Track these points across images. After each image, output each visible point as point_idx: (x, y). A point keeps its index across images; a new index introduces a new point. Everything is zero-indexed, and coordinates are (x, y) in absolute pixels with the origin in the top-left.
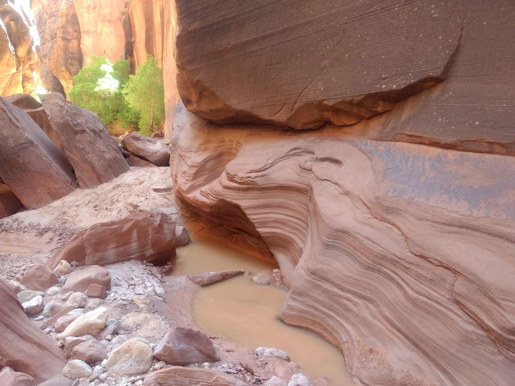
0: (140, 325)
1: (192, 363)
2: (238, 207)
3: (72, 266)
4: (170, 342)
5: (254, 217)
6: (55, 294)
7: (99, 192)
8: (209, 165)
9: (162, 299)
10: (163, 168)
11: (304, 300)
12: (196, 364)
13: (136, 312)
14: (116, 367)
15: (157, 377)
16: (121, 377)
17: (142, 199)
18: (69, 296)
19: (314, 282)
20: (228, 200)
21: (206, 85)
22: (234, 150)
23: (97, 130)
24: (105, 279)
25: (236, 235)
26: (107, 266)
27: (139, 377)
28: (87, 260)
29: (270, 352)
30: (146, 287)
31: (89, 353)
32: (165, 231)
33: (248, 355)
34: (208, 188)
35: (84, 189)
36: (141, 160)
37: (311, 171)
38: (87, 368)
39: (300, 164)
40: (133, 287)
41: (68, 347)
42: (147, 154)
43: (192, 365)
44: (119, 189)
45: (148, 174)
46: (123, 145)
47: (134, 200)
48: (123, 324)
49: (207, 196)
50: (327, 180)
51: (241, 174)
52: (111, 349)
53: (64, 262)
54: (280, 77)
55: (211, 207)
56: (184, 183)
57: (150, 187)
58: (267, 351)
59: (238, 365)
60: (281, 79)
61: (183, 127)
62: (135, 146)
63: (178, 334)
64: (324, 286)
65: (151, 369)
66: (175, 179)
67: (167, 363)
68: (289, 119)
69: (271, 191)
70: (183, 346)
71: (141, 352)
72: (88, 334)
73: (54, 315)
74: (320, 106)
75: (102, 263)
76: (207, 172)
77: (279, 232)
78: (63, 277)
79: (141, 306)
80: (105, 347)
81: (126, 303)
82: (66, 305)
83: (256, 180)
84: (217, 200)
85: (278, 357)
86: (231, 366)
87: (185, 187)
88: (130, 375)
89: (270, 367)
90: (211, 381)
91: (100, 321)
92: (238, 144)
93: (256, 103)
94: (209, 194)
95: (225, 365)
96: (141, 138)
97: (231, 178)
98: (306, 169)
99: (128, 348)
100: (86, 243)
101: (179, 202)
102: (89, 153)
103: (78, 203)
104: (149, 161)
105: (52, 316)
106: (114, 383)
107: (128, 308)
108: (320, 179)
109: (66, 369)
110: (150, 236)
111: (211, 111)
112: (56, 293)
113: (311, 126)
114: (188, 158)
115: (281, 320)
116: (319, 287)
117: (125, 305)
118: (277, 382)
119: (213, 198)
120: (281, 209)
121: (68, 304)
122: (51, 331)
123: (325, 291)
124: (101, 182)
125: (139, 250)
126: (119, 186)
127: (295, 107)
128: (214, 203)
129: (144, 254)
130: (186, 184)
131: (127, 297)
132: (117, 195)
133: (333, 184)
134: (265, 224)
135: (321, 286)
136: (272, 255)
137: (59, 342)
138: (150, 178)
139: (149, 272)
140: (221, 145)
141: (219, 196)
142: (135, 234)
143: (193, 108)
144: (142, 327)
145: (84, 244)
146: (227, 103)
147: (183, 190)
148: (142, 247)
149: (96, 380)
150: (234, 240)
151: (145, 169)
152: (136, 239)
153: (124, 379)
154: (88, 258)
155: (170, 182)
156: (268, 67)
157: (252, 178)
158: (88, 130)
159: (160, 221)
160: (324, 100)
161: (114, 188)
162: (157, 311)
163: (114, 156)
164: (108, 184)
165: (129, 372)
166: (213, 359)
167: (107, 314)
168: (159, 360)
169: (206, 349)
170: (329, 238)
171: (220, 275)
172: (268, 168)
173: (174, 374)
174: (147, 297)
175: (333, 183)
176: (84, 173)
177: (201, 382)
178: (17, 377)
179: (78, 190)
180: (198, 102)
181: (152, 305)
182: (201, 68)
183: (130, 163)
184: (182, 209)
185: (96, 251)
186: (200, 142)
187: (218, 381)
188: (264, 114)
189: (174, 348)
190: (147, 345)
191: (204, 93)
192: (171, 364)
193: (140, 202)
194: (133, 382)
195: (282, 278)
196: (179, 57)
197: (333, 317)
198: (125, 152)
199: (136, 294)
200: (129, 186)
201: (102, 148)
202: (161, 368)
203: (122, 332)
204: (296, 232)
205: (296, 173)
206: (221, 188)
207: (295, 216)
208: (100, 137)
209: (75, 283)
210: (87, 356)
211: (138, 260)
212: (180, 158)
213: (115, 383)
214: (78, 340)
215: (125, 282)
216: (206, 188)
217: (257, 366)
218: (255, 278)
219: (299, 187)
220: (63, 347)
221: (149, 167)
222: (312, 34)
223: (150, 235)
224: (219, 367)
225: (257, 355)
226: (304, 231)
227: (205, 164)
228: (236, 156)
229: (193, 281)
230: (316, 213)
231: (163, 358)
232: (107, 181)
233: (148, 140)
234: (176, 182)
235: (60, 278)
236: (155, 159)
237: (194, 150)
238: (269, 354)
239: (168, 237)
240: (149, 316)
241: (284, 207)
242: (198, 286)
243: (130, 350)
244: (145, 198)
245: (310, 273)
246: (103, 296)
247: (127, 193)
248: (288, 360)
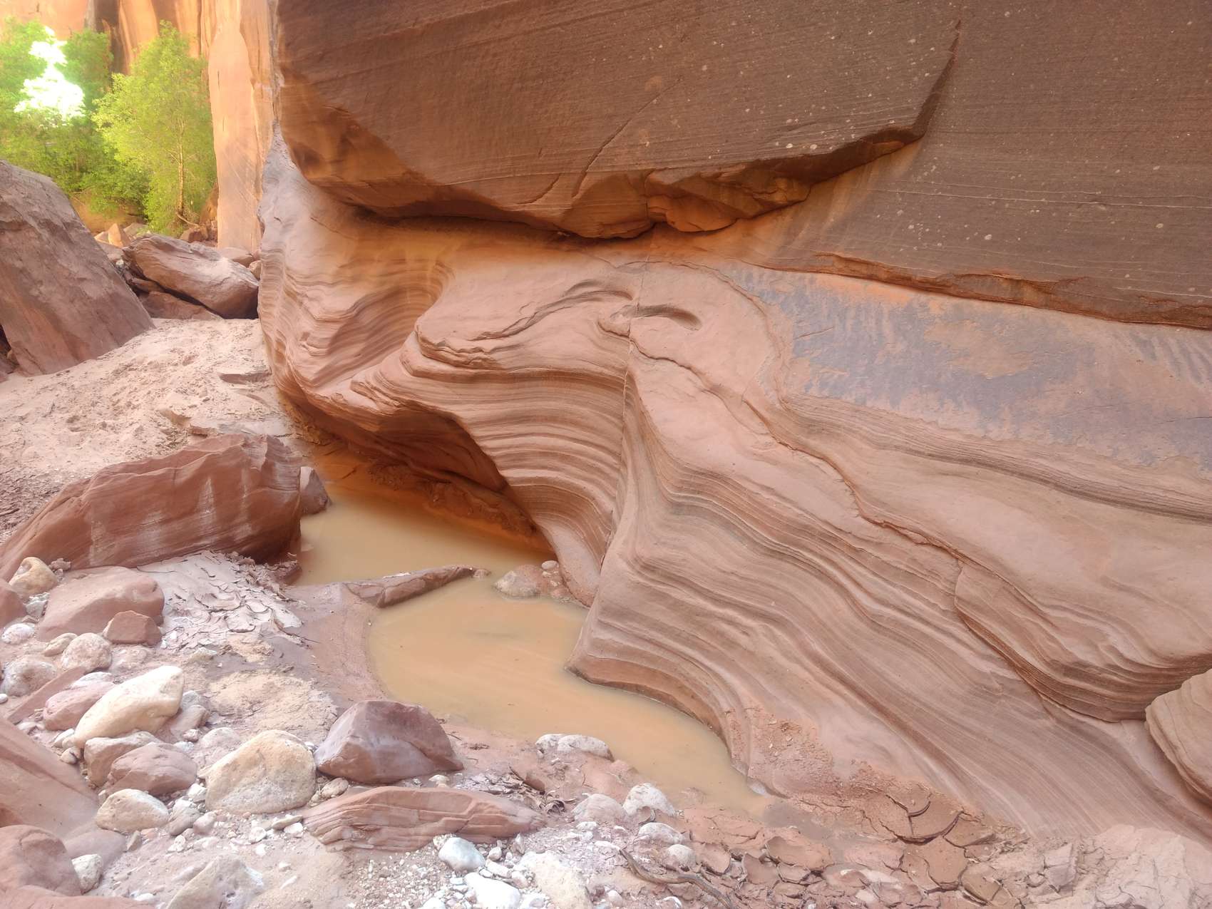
0: (259, 702)
1: (405, 779)
2: (451, 421)
3: (54, 570)
4: (357, 735)
5: (492, 443)
6: (22, 642)
7: (77, 384)
8: (368, 318)
9: (297, 640)
10: (240, 324)
11: (630, 626)
12: (416, 780)
13: (243, 672)
14: (232, 799)
15: (348, 813)
16: (247, 819)
17: (196, 400)
18: (66, 644)
19: (651, 587)
20: (425, 403)
21: (359, 120)
22: (428, 283)
23: (57, 222)
24: (151, 598)
25: (439, 486)
26: (147, 568)
27: (289, 817)
28: (93, 554)
29: (571, 742)
30: (253, 615)
31: (158, 772)
32: (279, 480)
33: (523, 753)
34: (371, 375)
35: (32, 374)
36: (181, 302)
37: (627, 337)
38: (157, 808)
39: (602, 322)
40: (221, 614)
41: (96, 762)
42: (197, 287)
43: (407, 783)
44: (132, 375)
45: (204, 338)
46: (128, 264)
47: (174, 402)
48: (217, 701)
49: (369, 395)
50: (667, 359)
51: (458, 343)
52: (205, 762)
53: (35, 563)
54: (546, 112)
55: (381, 419)
56: (305, 361)
57: (210, 371)
58: (564, 741)
59: (508, 776)
60: (548, 115)
61: (289, 220)
62: (165, 268)
63: (373, 715)
64: (673, 595)
65: (315, 797)
66: (277, 351)
67: (352, 780)
68: (569, 213)
69: (534, 383)
70: (387, 742)
71: (290, 762)
72: (140, 729)
73: (32, 690)
74: (644, 185)
75: (131, 560)
76: (363, 336)
77: (555, 476)
78: (35, 601)
79: (252, 658)
80: (188, 757)
81: (212, 652)
82: (60, 667)
83: (495, 356)
84: (397, 403)
85: (589, 752)
86: (494, 778)
87: (310, 372)
88: (267, 814)
89: (574, 774)
90: (465, 813)
91: (168, 699)
92: (439, 268)
93: (487, 170)
94: (375, 389)
95: (480, 778)
96: (177, 247)
97: (432, 352)
98: (616, 334)
99: (258, 756)
100: (90, 513)
101: (290, 407)
102: (41, 282)
103: (21, 412)
104: (201, 304)
105: (28, 693)
106: (231, 833)
107: (220, 665)
108: (651, 358)
109: (105, 812)
110: (244, 493)
111: (371, 184)
112: (26, 638)
113: (621, 231)
114: (311, 299)
115: (578, 673)
116: (662, 596)
117: (212, 658)
118: (603, 805)
119: (387, 399)
120: (556, 425)
121: (66, 662)
122: (35, 728)
123: (676, 605)
124: (78, 358)
125: (220, 528)
126: (128, 367)
127: (583, 184)
128: (390, 410)
129: (231, 535)
130: (313, 363)
131: (213, 640)
132: (128, 390)
133: (681, 368)
134: (520, 460)
135: (668, 595)
136: (534, 529)
137: (67, 752)
138: (210, 347)
139: (249, 578)
140: (396, 268)
141: (403, 393)
142: (208, 489)
143: (325, 176)
144: (264, 706)
145: (83, 516)
146: (413, 168)
147: (304, 380)
148: (227, 520)
149: (188, 831)
150: (436, 497)
151: (194, 324)
152: (211, 500)
153: (254, 823)
154: (96, 549)
155: (262, 359)
156: (517, 85)
157: (486, 353)
158: (32, 223)
159: (267, 455)
160: (652, 171)
161: (117, 373)
162: (292, 668)
163: (110, 291)
164: (98, 363)
165: (266, 807)
166: (450, 767)
167: (181, 680)
168: (331, 777)
169: (434, 745)
170: (680, 489)
171: (421, 578)
172: (522, 330)
173: (384, 803)
174: (262, 636)
175: (681, 366)
176: (30, 333)
177: (445, 816)
178: (23, 836)
179: (15, 379)
180: (338, 161)
181: (278, 655)
182: (345, 77)
183: (153, 310)
184: (297, 424)
185: (116, 532)
186: (340, 259)
187: (481, 811)
188: (508, 198)
189: (369, 748)
190: (300, 745)
191: (353, 141)
192: (361, 783)
193: (190, 407)
194: (280, 829)
195: (564, 581)
196: (288, 45)
197: (697, 661)
198: (136, 280)
199: (232, 631)
200: (158, 367)
201: (74, 269)
202: (340, 794)
203: (219, 720)
204: (595, 477)
205: (592, 341)
206: (408, 374)
207: (591, 440)
208: (69, 241)
209: (74, 613)
210: (154, 778)
211: (216, 551)
212: (290, 299)
213: (235, 835)
214: (120, 745)
215: (197, 605)
216: (365, 374)
217: (546, 774)
218: (503, 584)
219: (601, 373)
220: (78, 762)
221: (202, 319)
222: (622, 11)
223: (246, 490)
224: (468, 783)
225: (542, 751)
226: (614, 475)
227: (357, 315)
228: (435, 298)
229: (358, 595)
230: (645, 432)
231: (342, 771)
232: (95, 355)
233: (196, 253)
234: (280, 357)
235: (29, 600)
236: (217, 300)
237: (329, 279)
238: (568, 748)
239: (287, 495)
240: (276, 679)
241: (564, 421)
242: (371, 607)
243: (262, 757)
244: (204, 398)
245: (642, 566)
246: (151, 639)
247: (154, 386)
248: (610, 757)
